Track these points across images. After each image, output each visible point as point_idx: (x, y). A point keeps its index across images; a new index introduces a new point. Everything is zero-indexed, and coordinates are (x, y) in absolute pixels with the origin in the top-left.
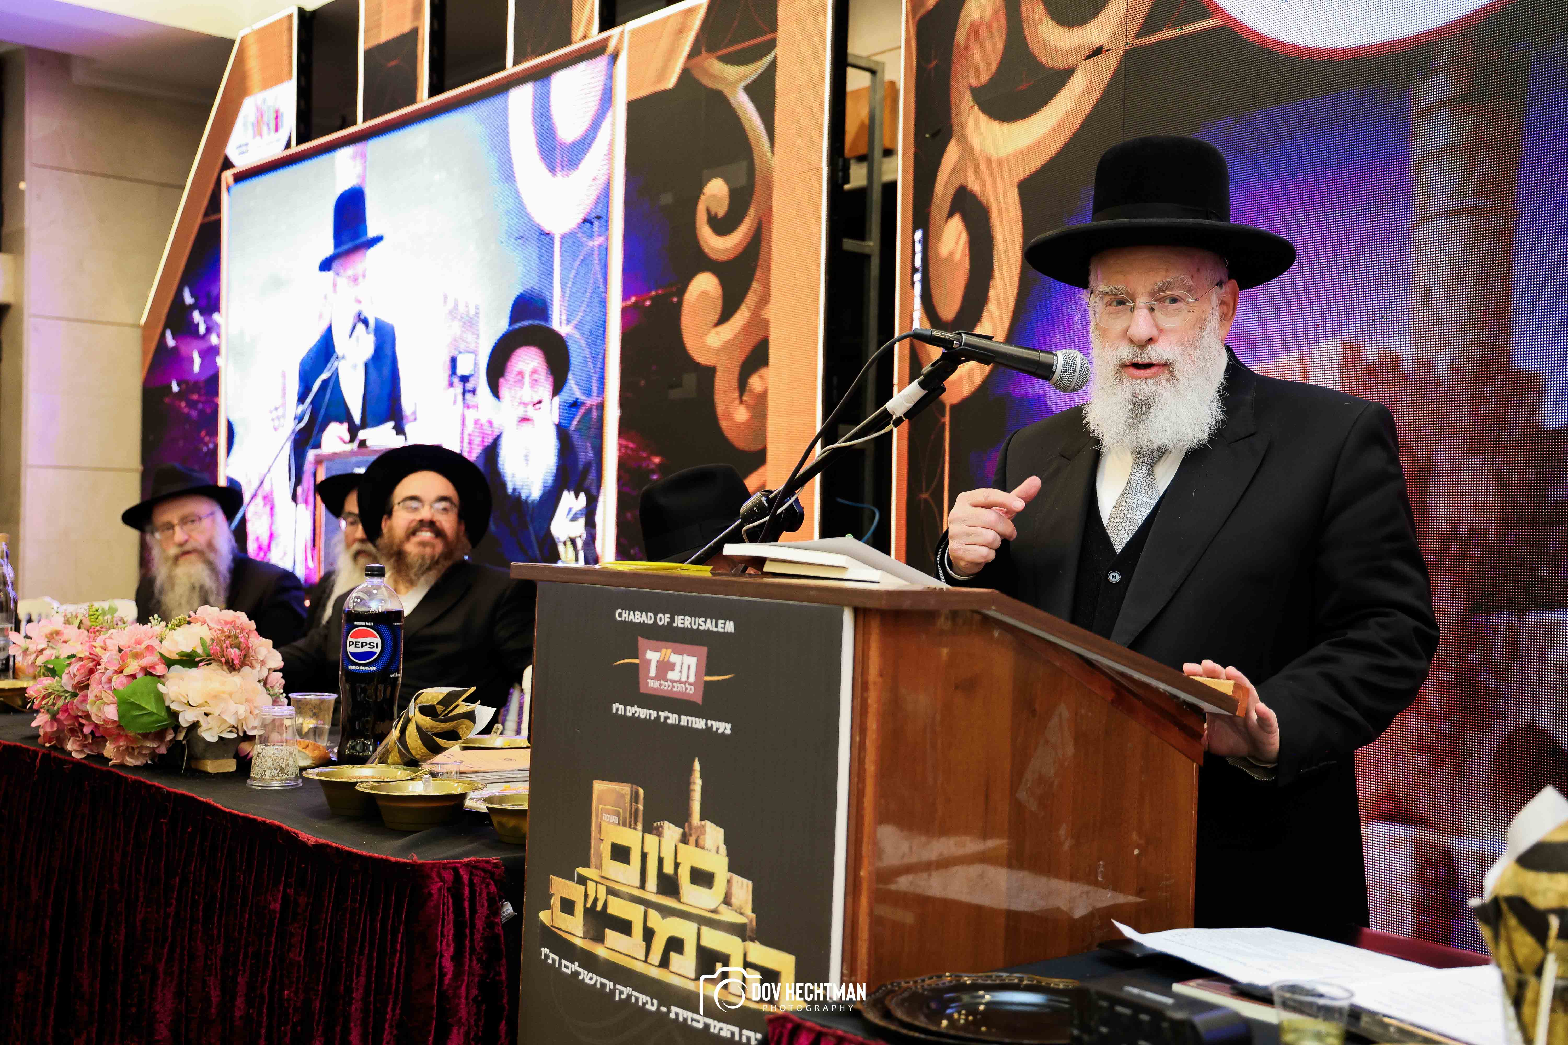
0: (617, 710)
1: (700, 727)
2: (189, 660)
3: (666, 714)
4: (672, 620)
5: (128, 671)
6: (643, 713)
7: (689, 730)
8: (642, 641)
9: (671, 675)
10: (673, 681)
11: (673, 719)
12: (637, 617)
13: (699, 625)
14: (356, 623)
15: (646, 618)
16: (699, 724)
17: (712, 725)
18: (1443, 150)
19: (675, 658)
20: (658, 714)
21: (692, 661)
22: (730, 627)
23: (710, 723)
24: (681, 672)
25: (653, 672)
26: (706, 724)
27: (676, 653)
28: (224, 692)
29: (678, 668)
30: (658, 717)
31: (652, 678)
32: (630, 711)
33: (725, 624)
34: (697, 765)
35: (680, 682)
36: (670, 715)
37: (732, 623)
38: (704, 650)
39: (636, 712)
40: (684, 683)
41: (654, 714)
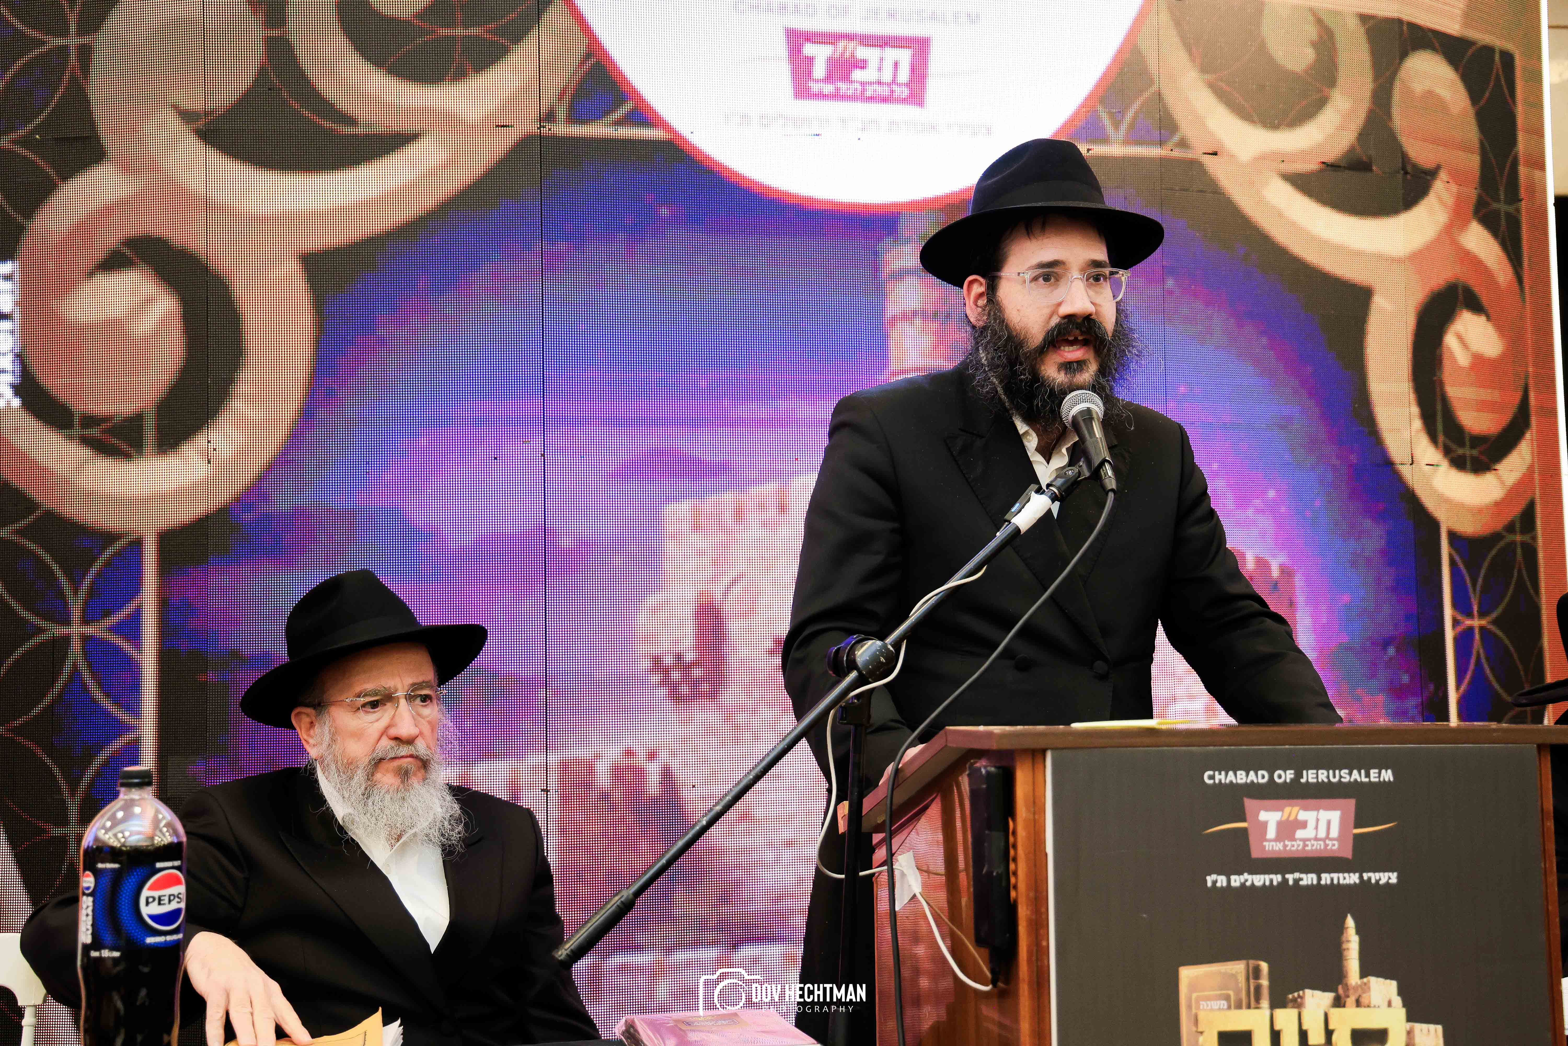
0: (1215, 882)
1: (1352, 882)
3: (1297, 875)
4: (1299, 775)
6: (1259, 880)
7: (1335, 889)
8: (1249, 803)
9: (1300, 834)
10: (1304, 840)
11: (1308, 879)
12: (1241, 777)
13: (1341, 777)
14: (159, 865)
15: (1260, 777)
16: (1352, 879)
17: (1370, 879)
19: (1303, 815)
20: (1284, 877)
21: (1335, 816)
22: (1387, 775)
23: (1365, 876)
24: (1316, 828)
25: (1271, 834)
26: (1361, 877)
27: (1306, 809)
29: (1311, 824)
30: (1285, 881)
31: (1270, 841)
32: (1236, 881)
33: (1380, 773)
34: (1350, 922)
35: (1316, 839)
36: (1303, 876)
37: (1389, 771)
38: (1351, 803)
39: (1246, 880)
40: (1324, 840)
41: (1277, 879)
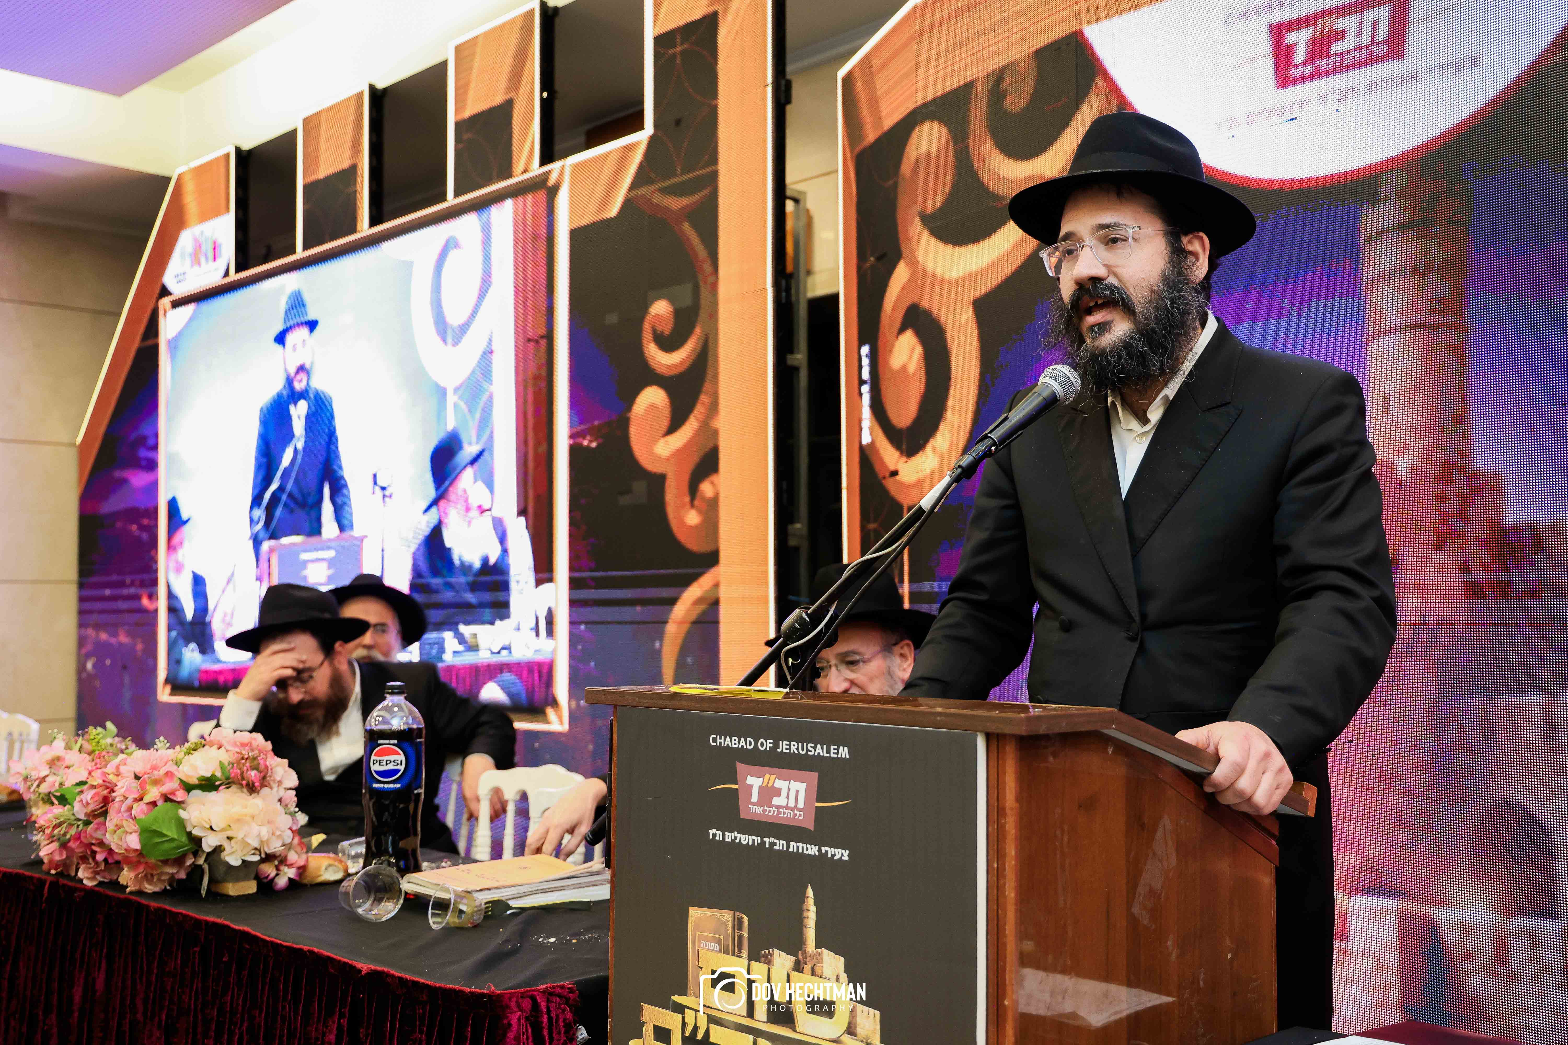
0: (714, 835)
1: (813, 854)
2: (208, 785)
3: (772, 840)
4: (776, 745)
5: (148, 798)
6: (745, 839)
7: (800, 856)
8: (740, 767)
9: (776, 801)
10: (779, 807)
11: (780, 845)
12: (734, 742)
13: (808, 750)
14: (380, 742)
15: (746, 744)
16: (813, 850)
17: (827, 852)
18: (1393, 272)
19: (779, 784)
20: (762, 839)
21: (802, 787)
22: (844, 752)
23: (824, 849)
24: (788, 797)
25: (755, 798)
26: (820, 850)
27: (781, 778)
28: (246, 816)
29: (784, 793)
30: (763, 843)
31: (754, 804)
32: (729, 837)
33: (838, 749)
34: (810, 892)
35: (787, 808)
36: (776, 841)
37: (846, 748)
38: (815, 775)
39: (736, 838)
40: (792, 809)
41: (757, 840)
